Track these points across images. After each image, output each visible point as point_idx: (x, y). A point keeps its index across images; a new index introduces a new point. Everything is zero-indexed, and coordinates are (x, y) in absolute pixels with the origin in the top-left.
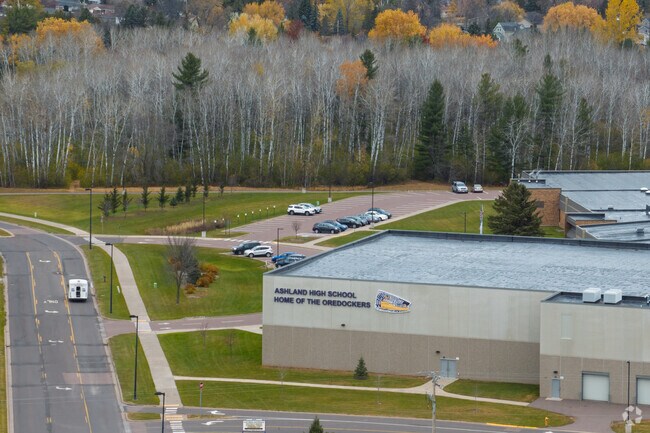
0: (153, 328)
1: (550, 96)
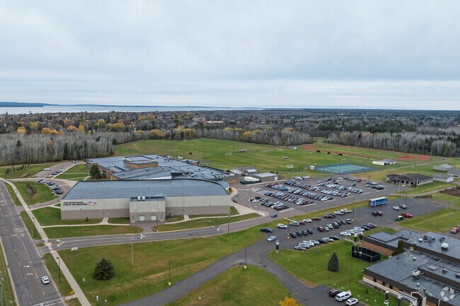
0: (29, 208)
1: (86, 144)
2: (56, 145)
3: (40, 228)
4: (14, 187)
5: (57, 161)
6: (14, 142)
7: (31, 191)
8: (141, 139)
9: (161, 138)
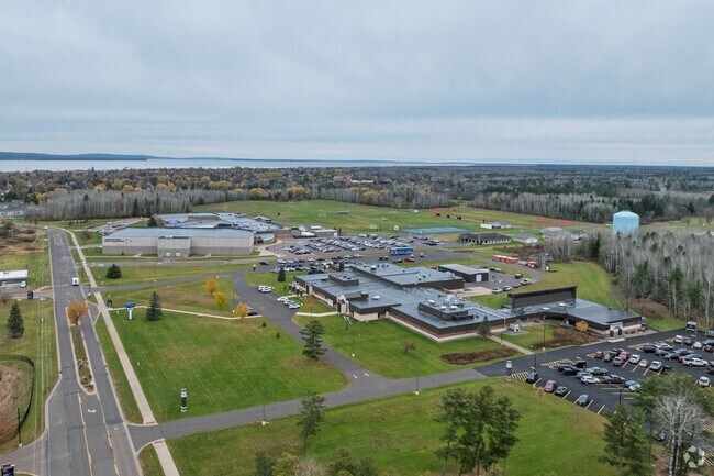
0: (80, 247)
2: (125, 201)
3: (82, 257)
4: (73, 235)
5: (125, 217)
6: (82, 197)
7: (86, 237)
8: (238, 199)
9: (263, 199)
